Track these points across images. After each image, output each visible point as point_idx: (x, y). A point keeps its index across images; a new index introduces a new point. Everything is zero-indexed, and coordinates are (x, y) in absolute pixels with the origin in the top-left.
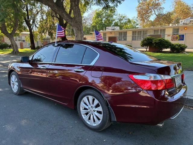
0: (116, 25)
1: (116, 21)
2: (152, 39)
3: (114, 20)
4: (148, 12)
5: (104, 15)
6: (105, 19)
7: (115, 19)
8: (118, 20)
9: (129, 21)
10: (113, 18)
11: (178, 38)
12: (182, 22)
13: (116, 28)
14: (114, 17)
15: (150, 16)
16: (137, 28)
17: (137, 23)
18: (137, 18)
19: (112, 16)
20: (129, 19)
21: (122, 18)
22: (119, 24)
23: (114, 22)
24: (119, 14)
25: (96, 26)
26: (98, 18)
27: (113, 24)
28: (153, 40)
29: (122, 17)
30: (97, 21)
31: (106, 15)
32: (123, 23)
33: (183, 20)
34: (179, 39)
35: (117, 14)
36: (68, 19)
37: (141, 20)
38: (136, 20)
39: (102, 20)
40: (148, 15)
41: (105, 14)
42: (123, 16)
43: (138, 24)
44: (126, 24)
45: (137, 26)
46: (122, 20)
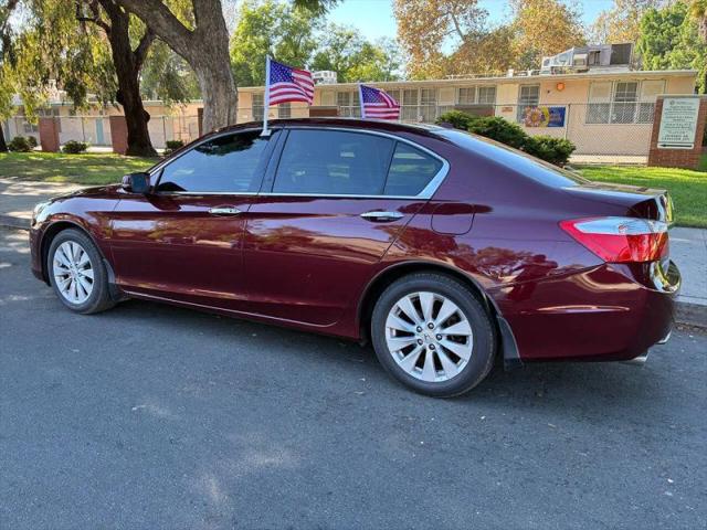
0: (323, 64)
1: (322, 49)
2: (466, 121)
3: (314, 47)
4: (436, 24)
5: (277, 24)
6: (280, 38)
7: (317, 41)
8: (329, 48)
9: (369, 53)
10: (312, 37)
11: (548, 119)
12: (547, 62)
13: (326, 74)
14: (316, 34)
15: (440, 38)
17: (395, 61)
18: (399, 41)
19: (307, 31)
20: (367, 46)
21: (342, 40)
22: (332, 62)
23: (314, 53)
24: (333, 25)
25: (246, 65)
26: (255, 34)
27: (312, 61)
28: (471, 124)
29: (341, 35)
30: (250, 46)
31: (283, 25)
32: (346, 58)
33: (552, 58)
34: (550, 122)
35: (323, 24)
36: (175, 34)
37: (411, 51)
38: (388, 51)
39: (267, 44)
40: (434, 33)
41: (279, 20)
42: (348, 31)
43: (395, 66)
44: (357, 61)
45: (393, 73)
46: (343, 46)
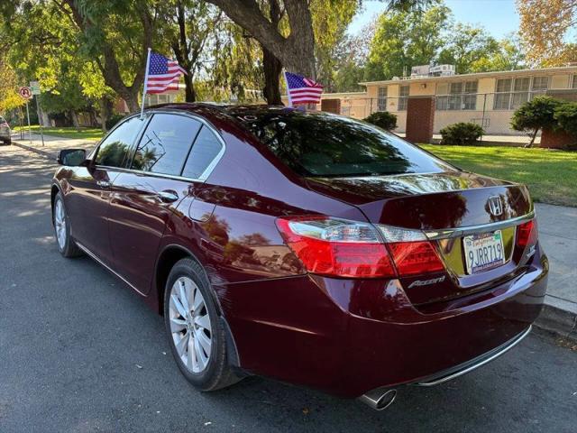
0: (447, 59)
1: (447, 47)
2: (553, 106)
3: (441, 44)
4: (559, 17)
5: (409, 28)
6: (410, 40)
7: (444, 40)
8: (454, 44)
9: (493, 47)
10: (440, 37)
13: (444, 68)
14: (443, 34)
15: (565, 29)
16: (522, 68)
17: (523, 52)
18: (521, 34)
19: (435, 33)
20: (490, 40)
21: (467, 37)
22: (456, 57)
23: (440, 50)
24: (460, 25)
25: (380, 64)
26: (390, 38)
27: (437, 57)
28: (558, 108)
29: (467, 33)
30: (384, 48)
31: (414, 29)
32: (469, 53)
35: (450, 24)
37: (533, 42)
38: (517, 44)
39: (400, 46)
40: (557, 24)
41: (412, 25)
42: (473, 29)
43: (522, 57)
44: (479, 54)
46: (467, 42)
